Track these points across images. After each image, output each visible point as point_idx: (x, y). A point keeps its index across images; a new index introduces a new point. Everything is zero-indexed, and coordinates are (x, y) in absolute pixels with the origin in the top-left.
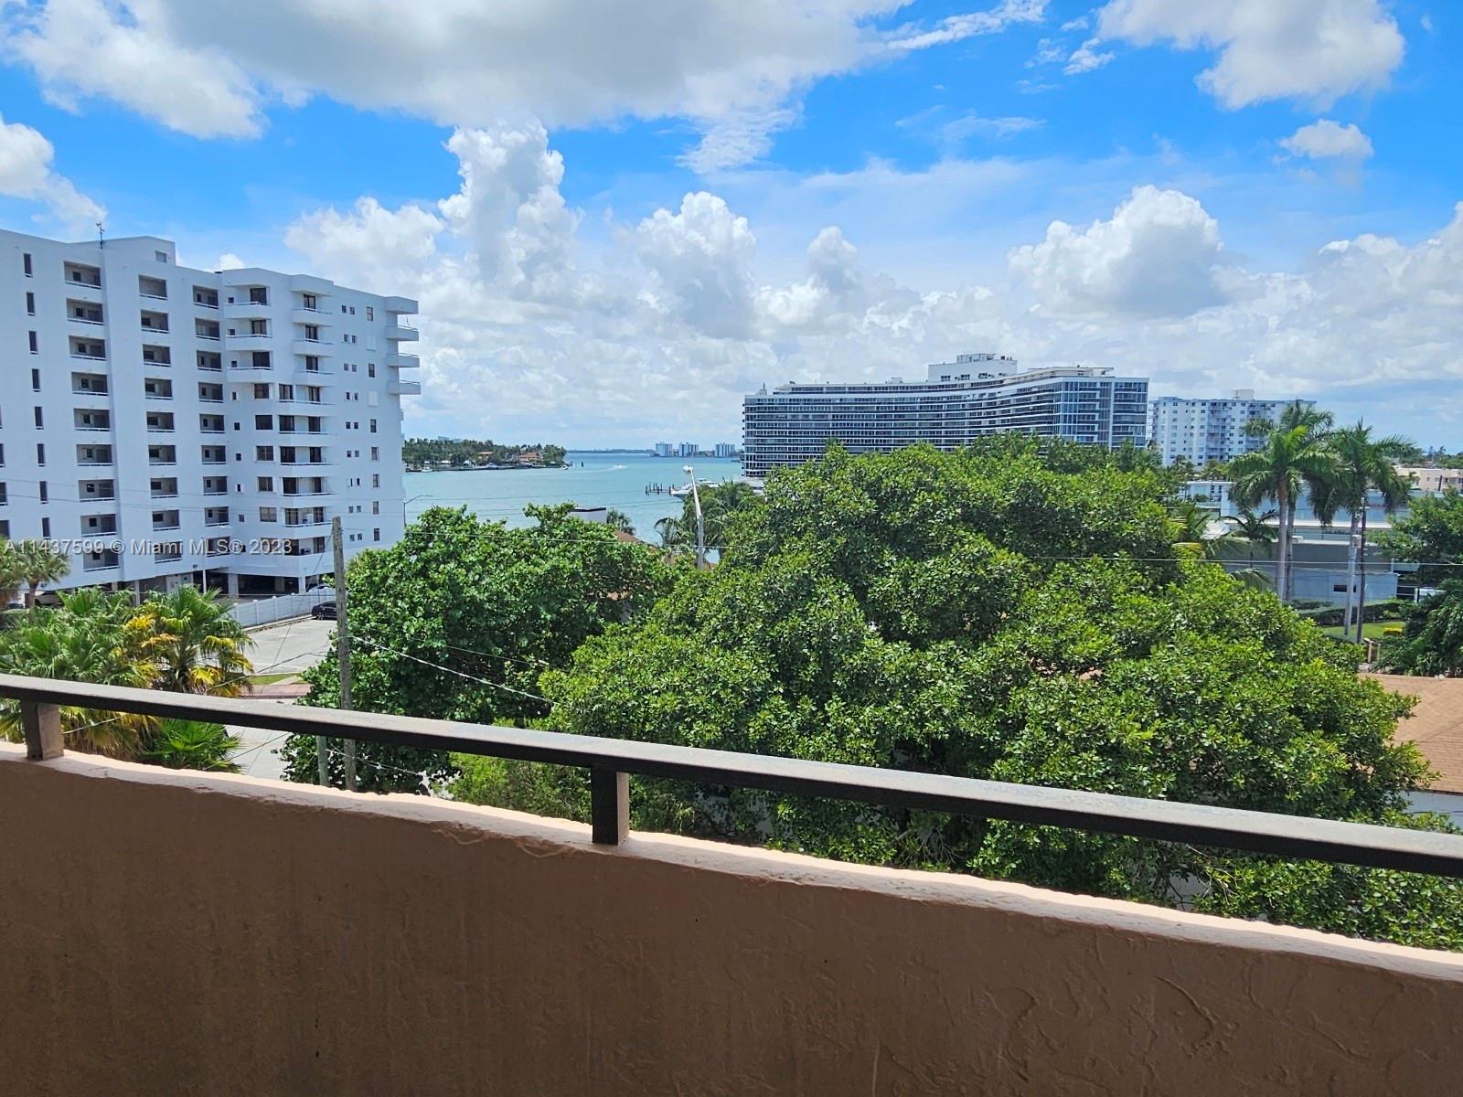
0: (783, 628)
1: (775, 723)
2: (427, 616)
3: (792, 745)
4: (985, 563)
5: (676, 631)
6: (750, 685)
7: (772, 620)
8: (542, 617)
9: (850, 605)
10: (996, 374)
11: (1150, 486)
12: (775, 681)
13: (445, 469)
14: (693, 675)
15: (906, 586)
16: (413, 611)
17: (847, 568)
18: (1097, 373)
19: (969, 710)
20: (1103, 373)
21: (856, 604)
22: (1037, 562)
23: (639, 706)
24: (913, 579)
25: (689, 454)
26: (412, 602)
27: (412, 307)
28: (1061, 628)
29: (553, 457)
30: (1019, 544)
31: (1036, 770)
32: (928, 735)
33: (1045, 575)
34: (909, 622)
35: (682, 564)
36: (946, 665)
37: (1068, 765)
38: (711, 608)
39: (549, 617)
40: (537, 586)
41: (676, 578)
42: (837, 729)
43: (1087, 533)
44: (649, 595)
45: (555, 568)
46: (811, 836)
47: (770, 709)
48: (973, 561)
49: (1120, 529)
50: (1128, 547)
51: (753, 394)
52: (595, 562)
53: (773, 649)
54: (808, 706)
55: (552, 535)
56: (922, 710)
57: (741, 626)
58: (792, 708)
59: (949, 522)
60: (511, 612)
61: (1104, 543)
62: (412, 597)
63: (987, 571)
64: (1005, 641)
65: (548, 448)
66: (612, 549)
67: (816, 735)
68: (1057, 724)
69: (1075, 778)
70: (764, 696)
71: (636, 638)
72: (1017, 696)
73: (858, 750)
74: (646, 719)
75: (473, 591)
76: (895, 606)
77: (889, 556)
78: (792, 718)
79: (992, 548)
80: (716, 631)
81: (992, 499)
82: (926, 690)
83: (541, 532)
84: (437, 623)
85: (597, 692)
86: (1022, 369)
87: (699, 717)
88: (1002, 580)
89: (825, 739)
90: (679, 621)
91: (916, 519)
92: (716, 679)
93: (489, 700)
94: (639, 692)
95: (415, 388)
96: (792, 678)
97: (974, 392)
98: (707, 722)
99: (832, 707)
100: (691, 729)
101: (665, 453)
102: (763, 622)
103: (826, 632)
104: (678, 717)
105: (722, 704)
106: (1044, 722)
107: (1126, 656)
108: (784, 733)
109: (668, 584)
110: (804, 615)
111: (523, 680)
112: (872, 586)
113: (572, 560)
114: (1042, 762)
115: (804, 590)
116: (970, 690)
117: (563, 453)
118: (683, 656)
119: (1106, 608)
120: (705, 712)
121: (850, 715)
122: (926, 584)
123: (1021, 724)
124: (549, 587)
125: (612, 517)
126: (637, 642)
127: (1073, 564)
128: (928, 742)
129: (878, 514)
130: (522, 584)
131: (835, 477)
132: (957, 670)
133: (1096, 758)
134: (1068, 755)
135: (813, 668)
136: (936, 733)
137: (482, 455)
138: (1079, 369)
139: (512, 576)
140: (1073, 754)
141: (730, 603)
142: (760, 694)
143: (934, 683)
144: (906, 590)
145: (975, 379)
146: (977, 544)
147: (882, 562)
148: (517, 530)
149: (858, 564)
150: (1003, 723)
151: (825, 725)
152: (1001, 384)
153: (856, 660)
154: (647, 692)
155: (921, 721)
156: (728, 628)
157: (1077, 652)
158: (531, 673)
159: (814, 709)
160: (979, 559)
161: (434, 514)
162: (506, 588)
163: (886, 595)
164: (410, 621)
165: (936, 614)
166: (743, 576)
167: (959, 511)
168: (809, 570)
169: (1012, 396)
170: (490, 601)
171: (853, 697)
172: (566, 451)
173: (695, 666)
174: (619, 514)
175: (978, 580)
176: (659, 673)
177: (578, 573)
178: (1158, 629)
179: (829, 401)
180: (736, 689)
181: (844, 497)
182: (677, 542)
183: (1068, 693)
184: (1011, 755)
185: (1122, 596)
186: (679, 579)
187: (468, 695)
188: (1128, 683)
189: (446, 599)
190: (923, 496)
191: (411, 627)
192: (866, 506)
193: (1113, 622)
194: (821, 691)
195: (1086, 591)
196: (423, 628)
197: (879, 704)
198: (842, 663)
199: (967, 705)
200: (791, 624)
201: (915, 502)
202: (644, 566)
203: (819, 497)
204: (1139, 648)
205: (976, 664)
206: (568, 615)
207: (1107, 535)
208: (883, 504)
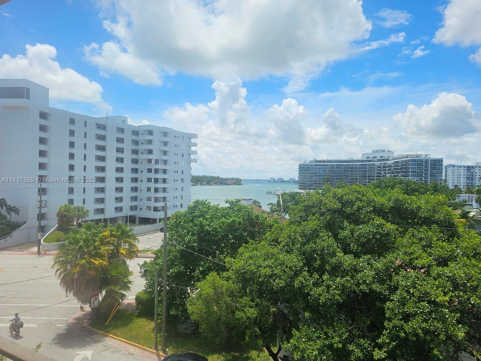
0: (308, 248)
1: (304, 281)
2: (192, 235)
3: (311, 290)
4: (382, 227)
5: (272, 245)
6: (296, 267)
7: (303, 244)
8: (229, 236)
9: (331, 240)
10: (386, 157)
11: (445, 201)
12: (304, 266)
13: (204, 185)
14: (276, 261)
15: (352, 234)
16: (188, 233)
17: (331, 227)
18: (423, 156)
19: (376, 282)
20: (426, 156)
21: (334, 240)
22: (402, 227)
23: (257, 272)
24: (355, 232)
25: (281, 182)
26: (188, 230)
27: (195, 136)
28: (412, 253)
29: (238, 182)
30: (395, 221)
31: (403, 307)
32: (361, 290)
33: (404, 233)
34: (354, 247)
35: (276, 220)
36: (367, 264)
37: (416, 306)
38: (283, 239)
39: (231, 237)
40: (228, 226)
41: (273, 225)
42: (327, 285)
43: (420, 217)
44: (264, 230)
45: (234, 221)
46: (317, 325)
47: (302, 276)
48: (377, 226)
49: (433, 216)
50: (436, 223)
51: (302, 162)
52: (247, 219)
53: (304, 254)
54: (316, 276)
55: (234, 209)
56: (359, 281)
57: (293, 245)
58: (310, 276)
59: (368, 212)
60: (219, 235)
61: (428, 222)
62: (188, 229)
63: (382, 230)
64: (390, 257)
65: (237, 179)
66: (252, 215)
67: (319, 287)
68: (411, 290)
69: (419, 312)
70: (301, 271)
71: (259, 246)
72: (395, 278)
73: (334, 294)
74: (260, 277)
75: (208, 228)
76: (348, 241)
77: (346, 223)
78: (311, 280)
79: (384, 222)
80: (284, 246)
81: (384, 204)
82: (360, 273)
83: (230, 208)
84: (195, 237)
85: (243, 266)
86: (396, 155)
87: (278, 277)
88: (388, 234)
89: (322, 289)
90: (272, 241)
91: (356, 211)
92: (284, 264)
93: (211, 264)
94: (257, 267)
95: (195, 161)
96: (310, 265)
97: (378, 162)
98: (280, 279)
99: (325, 277)
100: (275, 281)
101: (273, 181)
102: (301, 244)
103: (323, 250)
104: (270, 277)
105: (286, 273)
106: (406, 289)
107: (438, 265)
108: (307, 285)
109: (271, 226)
110: (315, 243)
111: (222, 258)
112: (340, 233)
113: (239, 218)
114: (405, 304)
115: (315, 234)
116: (377, 274)
117: (240, 180)
118: (273, 255)
119: (429, 246)
120: (280, 275)
121: (332, 280)
122: (360, 234)
123: (396, 289)
124: (232, 227)
125: (255, 202)
126: (259, 247)
127: (415, 229)
128: (361, 293)
129: (342, 208)
130: (223, 225)
131: (326, 195)
132: (371, 266)
133: (427, 305)
134: (416, 303)
135: (318, 262)
136: (364, 290)
137: (215, 181)
138: (416, 155)
139: (220, 223)
140: (417, 302)
141: (289, 237)
142: (299, 270)
143: (363, 271)
144: (352, 235)
145: (378, 158)
146: (379, 221)
147: (343, 225)
148: (223, 207)
149: (335, 225)
150: (390, 287)
151: (322, 283)
152: (388, 160)
153: (334, 260)
154: (261, 266)
155: (358, 285)
156: (288, 245)
157: (419, 263)
158: (225, 255)
159: (318, 277)
160: (380, 226)
161: (197, 202)
162: (218, 226)
163: (345, 237)
164: (187, 236)
165: (363, 245)
166: (294, 227)
167: (372, 208)
168: (317, 227)
169: (392, 164)
170: (212, 231)
171: (333, 274)
172: (241, 180)
173: (277, 258)
174: (257, 201)
175: (379, 233)
176: (265, 260)
177: (241, 222)
178: (450, 255)
179: (327, 165)
180: (290, 268)
181: (330, 202)
182: (275, 211)
183: (415, 278)
184: (393, 300)
185: (436, 242)
186: (274, 225)
187: (204, 262)
188: (439, 276)
189: (199, 229)
190: (359, 203)
191: (187, 239)
192: (338, 205)
193: (432, 252)
194: (321, 271)
195: (421, 239)
196: (191, 239)
197: (343, 277)
198: (329, 261)
199: (376, 280)
200: (310, 246)
201: (356, 205)
202: (263, 220)
203: (321, 201)
204: (443, 262)
205: (379, 265)
206: (238, 236)
207: (428, 218)
208: (344, 205)
